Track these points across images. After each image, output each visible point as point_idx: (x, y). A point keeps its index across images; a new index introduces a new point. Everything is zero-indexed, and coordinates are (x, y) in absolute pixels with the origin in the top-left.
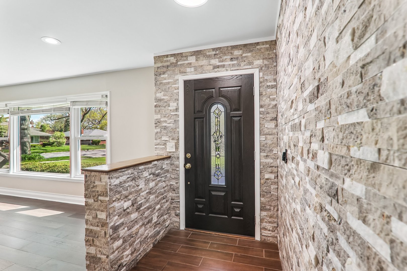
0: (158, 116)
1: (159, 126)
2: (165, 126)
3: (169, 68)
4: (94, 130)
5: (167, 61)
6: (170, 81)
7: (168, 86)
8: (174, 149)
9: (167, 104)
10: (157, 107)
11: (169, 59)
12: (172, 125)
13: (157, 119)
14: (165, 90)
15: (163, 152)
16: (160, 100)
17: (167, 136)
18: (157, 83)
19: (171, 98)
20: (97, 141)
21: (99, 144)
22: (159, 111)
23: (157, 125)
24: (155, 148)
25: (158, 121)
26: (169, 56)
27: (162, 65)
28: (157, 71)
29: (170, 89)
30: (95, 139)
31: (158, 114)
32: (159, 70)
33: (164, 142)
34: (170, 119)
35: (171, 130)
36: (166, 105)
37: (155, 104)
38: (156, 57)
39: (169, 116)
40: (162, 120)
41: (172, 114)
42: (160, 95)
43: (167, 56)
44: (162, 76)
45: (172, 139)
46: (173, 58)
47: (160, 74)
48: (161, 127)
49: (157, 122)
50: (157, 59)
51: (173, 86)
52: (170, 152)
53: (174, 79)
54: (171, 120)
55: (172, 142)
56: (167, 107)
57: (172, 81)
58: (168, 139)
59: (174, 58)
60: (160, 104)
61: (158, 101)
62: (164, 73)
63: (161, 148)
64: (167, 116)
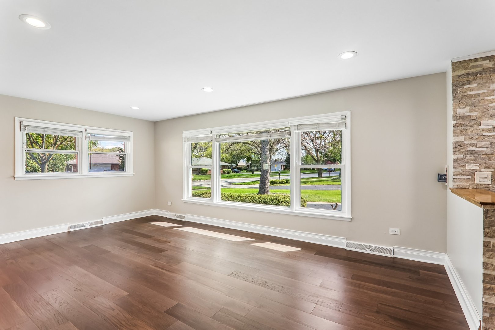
0: (461, 138)
1: (461, 151)
2: (473, 151)
3: (479, 75)
4: (202, 159)
5: (477, 66)
6: (481, 92)
7: (478, 98)
8: (488, 181)
9: (475, 122)
10: (458, 127)
11: (479, 63)
12: (485, 149)
13: (457, 142)
14: (473, 105)
15: (468, 184)
16: (463, 117)
17: (476, 163)
18: (457, 95)
19: (484, 113)
20: (205, 170)
21: (207, 174)
22: (461, 131)
23: (457, 150)
24: (454, 179)
25: (459, 144)
26: (479, 60)
27: (467, 73)
28: (457, 81)
29: (481, 102)
30: (204, 168)
31: (460, 135)
32: (461, 79)
33: (470, 171)
34: (482, 141)
35: (484, 156)
36: (475, 124)
37: (455, 122)
38: (456, 63)
39: (479, 137)
40: (466, 142)
41: (484, 134)
42: (464, 111)
43: (476, 60)
44: (466, 87)
45: (486, 168)
46: (488, 61)
47: (463, 84)
48: (466, 153)
49: (457, 146)
50: (456, 65)
51: (486, 98)
52: (481, 185)
53: (489, 89)
54: (483, 143)
55: (486, 171)
56: (475, 126)
57: (486, 91)
58: (478, 168)
59: (490, 61)
60: (463, 123)
61: (458, 119)
62: (469, 83)
63: (464, 179)
64: (477, 137)
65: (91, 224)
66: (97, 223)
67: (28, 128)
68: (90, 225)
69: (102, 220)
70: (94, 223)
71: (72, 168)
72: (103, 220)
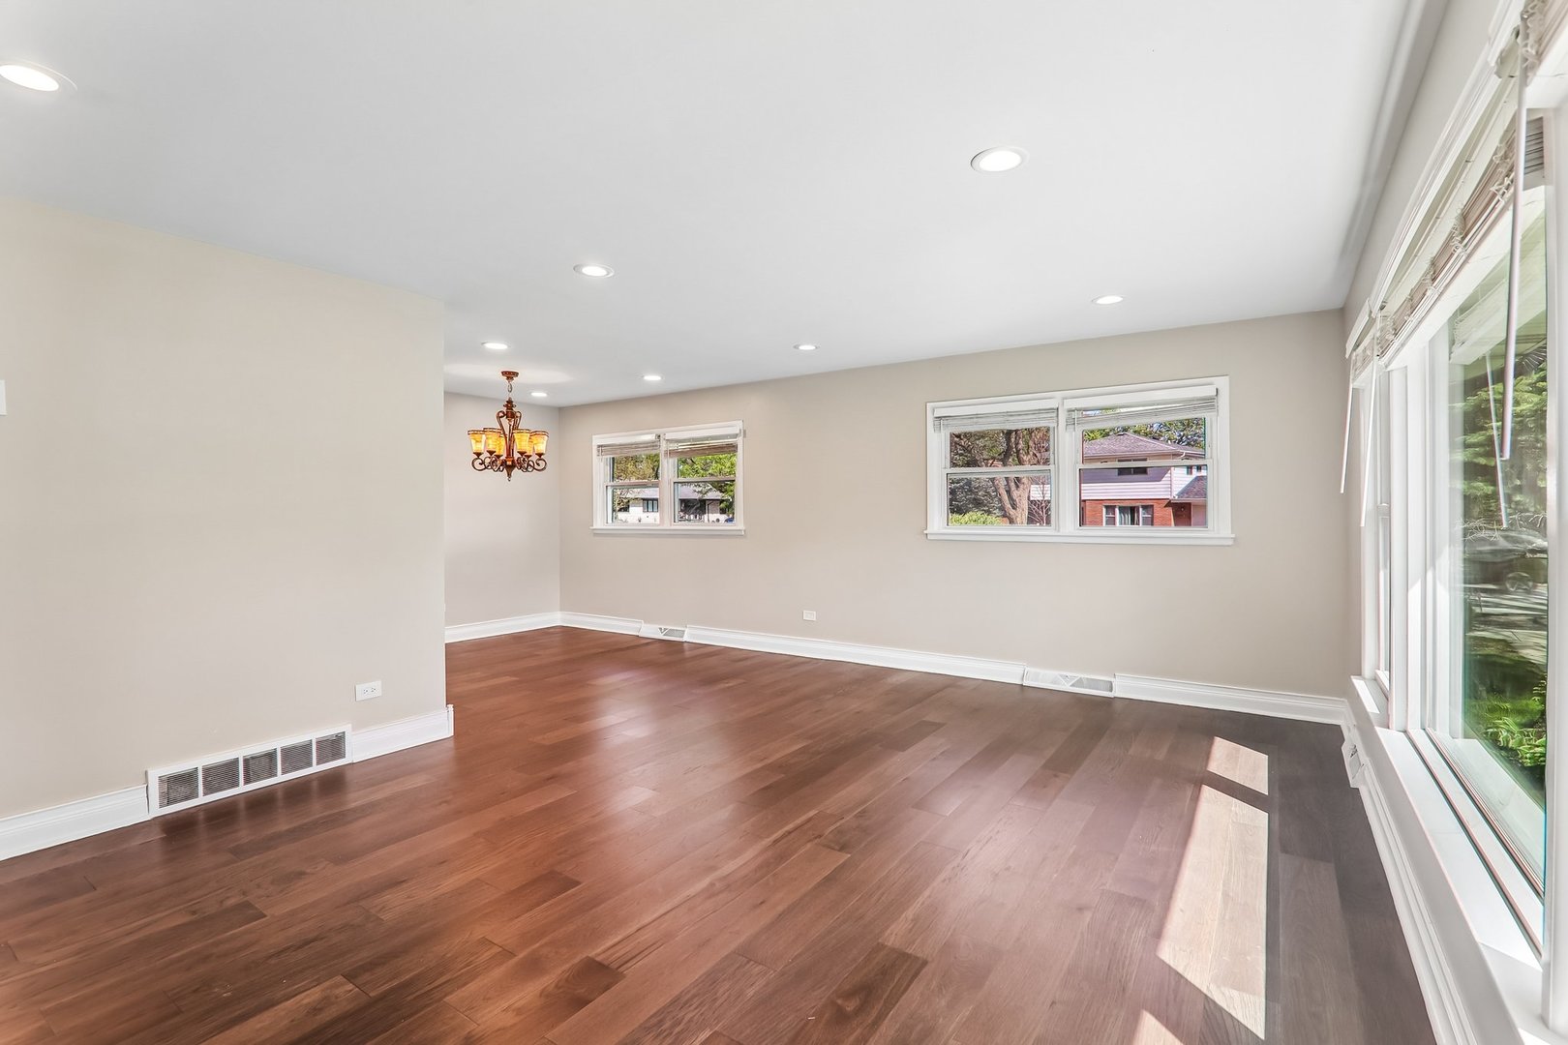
65: (1079, 683)
66: (1094, 684)
67: (946, 422)
68: (1073, 685)
69: (1112, 680)
70: (1085, 682)
71: (1039, 513)
72: (1117, 682)
